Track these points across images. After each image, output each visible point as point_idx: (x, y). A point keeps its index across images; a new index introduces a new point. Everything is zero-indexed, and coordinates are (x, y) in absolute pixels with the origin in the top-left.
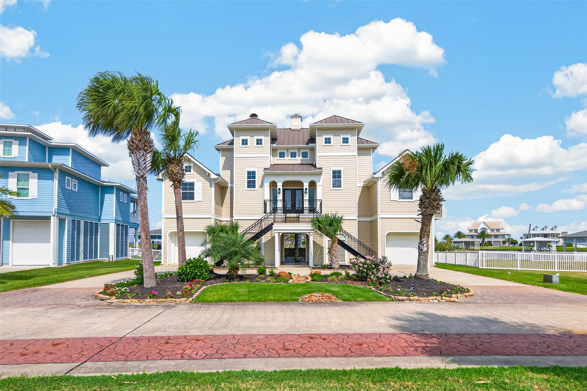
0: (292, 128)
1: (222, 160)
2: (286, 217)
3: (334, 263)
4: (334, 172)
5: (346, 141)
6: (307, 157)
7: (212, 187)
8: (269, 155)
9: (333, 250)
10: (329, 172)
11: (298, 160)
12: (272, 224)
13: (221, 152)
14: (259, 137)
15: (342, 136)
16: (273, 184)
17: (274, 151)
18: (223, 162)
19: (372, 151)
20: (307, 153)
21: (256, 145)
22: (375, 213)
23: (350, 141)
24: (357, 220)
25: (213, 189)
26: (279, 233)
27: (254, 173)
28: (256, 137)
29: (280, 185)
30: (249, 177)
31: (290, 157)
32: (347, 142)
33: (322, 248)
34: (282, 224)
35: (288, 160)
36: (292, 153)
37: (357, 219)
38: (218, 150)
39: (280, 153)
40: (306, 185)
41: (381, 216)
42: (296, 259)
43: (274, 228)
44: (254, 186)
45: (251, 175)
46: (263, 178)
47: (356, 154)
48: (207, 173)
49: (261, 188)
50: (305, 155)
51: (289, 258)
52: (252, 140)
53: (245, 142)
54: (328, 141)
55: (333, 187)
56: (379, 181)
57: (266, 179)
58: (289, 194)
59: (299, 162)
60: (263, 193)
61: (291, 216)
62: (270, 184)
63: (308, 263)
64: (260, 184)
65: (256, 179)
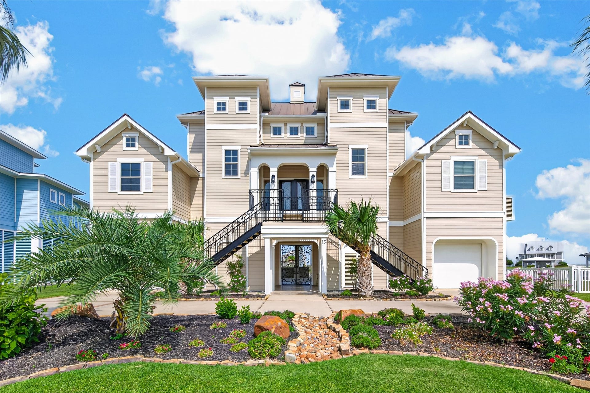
0: (292, 100)
1: (190, 138)
2: (283, 216)
3: (364, 288)
4: (354, 152)
5: (371, 105)
6: (313, 133)
7: (169, 171)
8: (257, 126)
9: (364, 265)
10: (347, 152)
11: (301, 137)
12: (260, 224)
13: (188, 127)
14: (243, 99)
15: (366, 99)
16: (264, 171)
17: (265, 124)
18: (192, 141)
19: (405, 126)
20: (313, 128)
21: (237, 111)
22: (418, 210)
23: (377, 105)
24: (388, 223)
25: (170, 173)
26: (271, 239)
27: (235, 152)
28: (238, 99)
29: (274, 171)
30: (227, 160)
31: (288, 134)
32: (374, 107)
33: (338, 264)
34: (276, 223)
35: (285, 138)
36: (291, 129)
37: (388, 221)
38: (184, 122)
39: (275, 129)
40: (313, 171)
41: (427, 215)
42: (298, 281)
43: (262, 231)
44: (235, 173)
45: (231, 155)
46: (249, 161)
47: (387, 125)
48: (160, 148)
49: (245, 176)
50: (310, 131)
51: (287, 279)
52: (231, 104)
53: (221, 106)
54: (345, 105)
55: (353, 174)
56: (425, 161)
57: (253, 162)
58: (287, 187)
59: (302, 142)
60: (249, 183)
61: (292, 214)
62: (260, 170)
63: (316, 287)
64: (245, 169)
65: (239, 163)
